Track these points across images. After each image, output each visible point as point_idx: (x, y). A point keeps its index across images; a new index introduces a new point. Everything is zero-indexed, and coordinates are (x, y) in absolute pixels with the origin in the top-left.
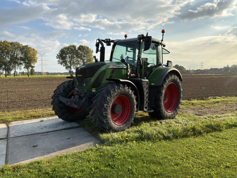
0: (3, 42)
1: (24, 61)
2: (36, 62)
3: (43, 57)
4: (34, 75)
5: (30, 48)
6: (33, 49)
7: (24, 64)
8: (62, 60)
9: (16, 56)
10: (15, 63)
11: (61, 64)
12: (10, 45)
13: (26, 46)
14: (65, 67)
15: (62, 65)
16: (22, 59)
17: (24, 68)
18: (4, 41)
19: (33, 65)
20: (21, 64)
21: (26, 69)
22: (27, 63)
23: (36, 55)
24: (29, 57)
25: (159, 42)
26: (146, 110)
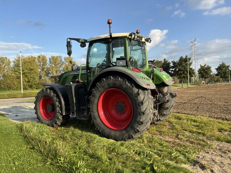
25: (108, 37)
26: (75, 116)
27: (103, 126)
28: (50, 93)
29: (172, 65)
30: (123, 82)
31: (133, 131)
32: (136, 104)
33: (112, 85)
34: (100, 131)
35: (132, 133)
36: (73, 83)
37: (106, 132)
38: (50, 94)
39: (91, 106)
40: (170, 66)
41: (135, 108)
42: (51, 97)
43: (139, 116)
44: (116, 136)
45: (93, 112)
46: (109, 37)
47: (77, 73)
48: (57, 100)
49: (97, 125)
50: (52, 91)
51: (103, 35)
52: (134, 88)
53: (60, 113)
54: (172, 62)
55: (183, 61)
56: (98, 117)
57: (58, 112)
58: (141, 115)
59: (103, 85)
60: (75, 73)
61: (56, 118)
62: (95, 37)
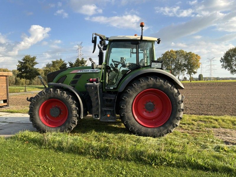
0: (169, 51)
1: (187, 67)
2: (199, 67)
3: (212, 62)
4: (202, 80)
5: (193, 54)
6: (196, 55)
7: (187, 70)
8: (226, 64)
9: (181, 63)
10: (179, 69)
11: (226, 67)
12: (175, 53)
13: (190, 53)
14: (229, 71)
15: (227, 69)
16: (185, 65)
17: (187, 73)
18: (171, 51)
19: (195, 71)
20: (185, 70)
21: (188, 75)
22: (190, 69)
23: (199, 60)
24: (192, 63)
25: (138, 39)
26: (99, 119)
27: (138, 125)
28: (62, 94)
29: (68, 66)
30: (164, 83)
31: (172, 126)
32: (176, 102)
33: (151, 86)
34: (136, 130)
35: (171, 128)
36: (96, 83)
37: (142, 130)
38: (62, 96)
39: (126, 107)
40: (66, 67)
41: (175, 106)
42: (64, 99)
43: (179, 113)
44: (155, 133)
45: (127, 112)
46: (140, 39)
47: (81, 72)
48: (74, 102)
49: (131, 125)
50: (65, 92)
51: (131, 36)
52: (175, 89)
53: (77, 117)
54: (69, 63)
55: (79, 63)
56: (133, 117)
57: (75, 115)
58: (180, 112)
59: (142, 85)
60: (79, 72)
61: (71, 123)
62: (120, 36)
